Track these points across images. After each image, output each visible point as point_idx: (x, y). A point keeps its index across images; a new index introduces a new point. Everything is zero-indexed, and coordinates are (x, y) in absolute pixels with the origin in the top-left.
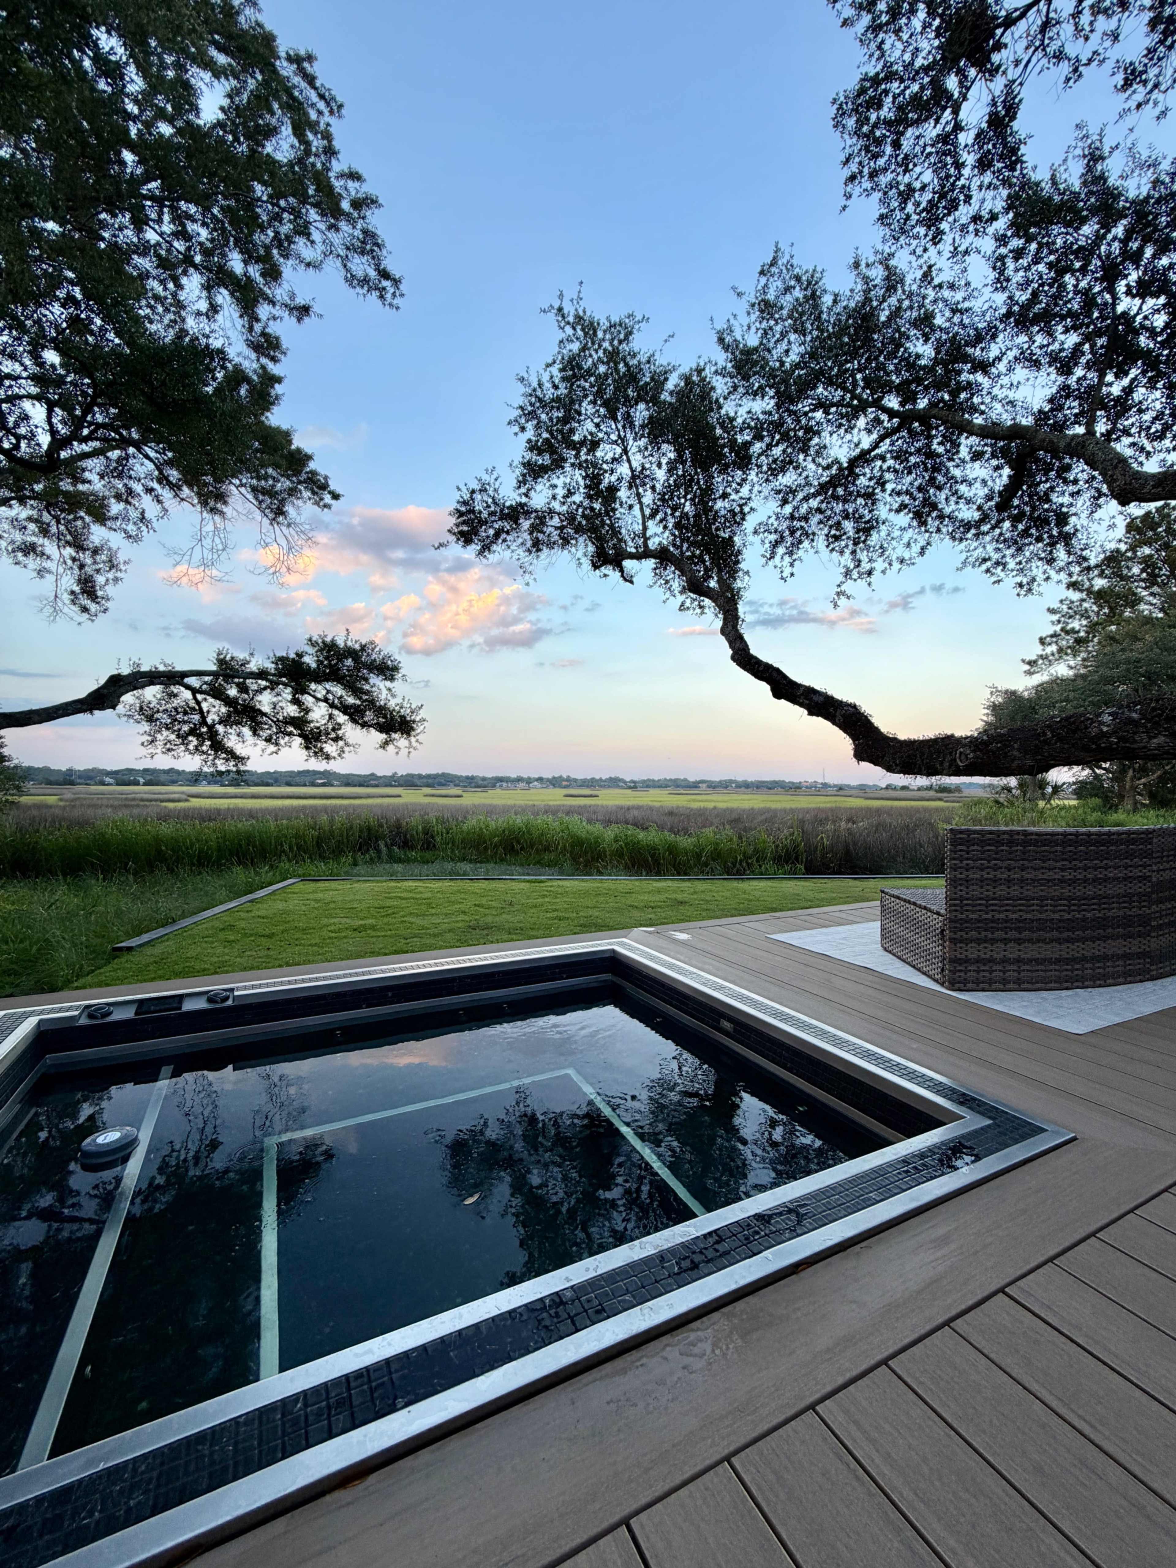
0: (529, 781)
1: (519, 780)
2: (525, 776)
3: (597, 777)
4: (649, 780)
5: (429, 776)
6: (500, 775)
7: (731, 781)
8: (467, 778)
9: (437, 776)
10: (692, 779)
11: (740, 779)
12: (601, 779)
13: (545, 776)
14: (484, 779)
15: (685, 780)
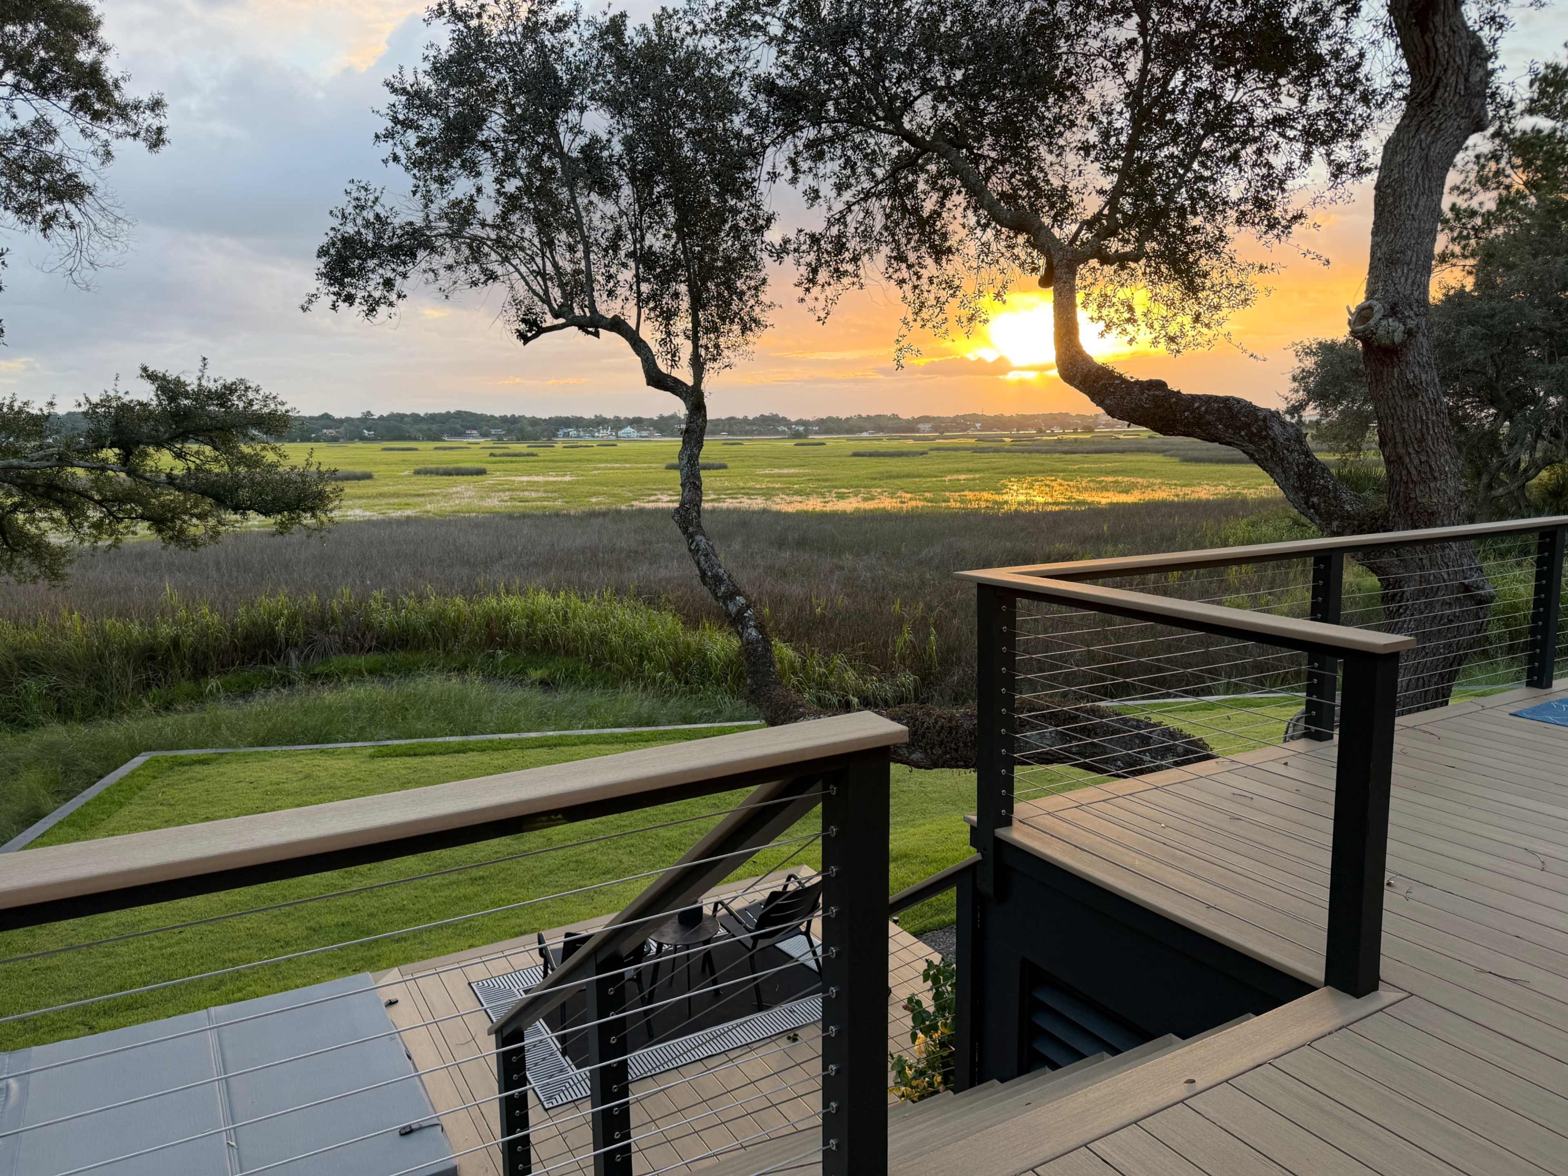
0: (617, 424)
1: (600, 422)
2: (609, 415)
3: (740, 416)
4: (830, 419)
5: (433, 418)
6: (564, 414)
7: (974, 418)
8: (504, 420)
9: (446, 418)
10: (905, 415)
11: (990, 413)
12: (745, 419)
13: (645, 416)
14: (534, 422)
15: (895, 417)
